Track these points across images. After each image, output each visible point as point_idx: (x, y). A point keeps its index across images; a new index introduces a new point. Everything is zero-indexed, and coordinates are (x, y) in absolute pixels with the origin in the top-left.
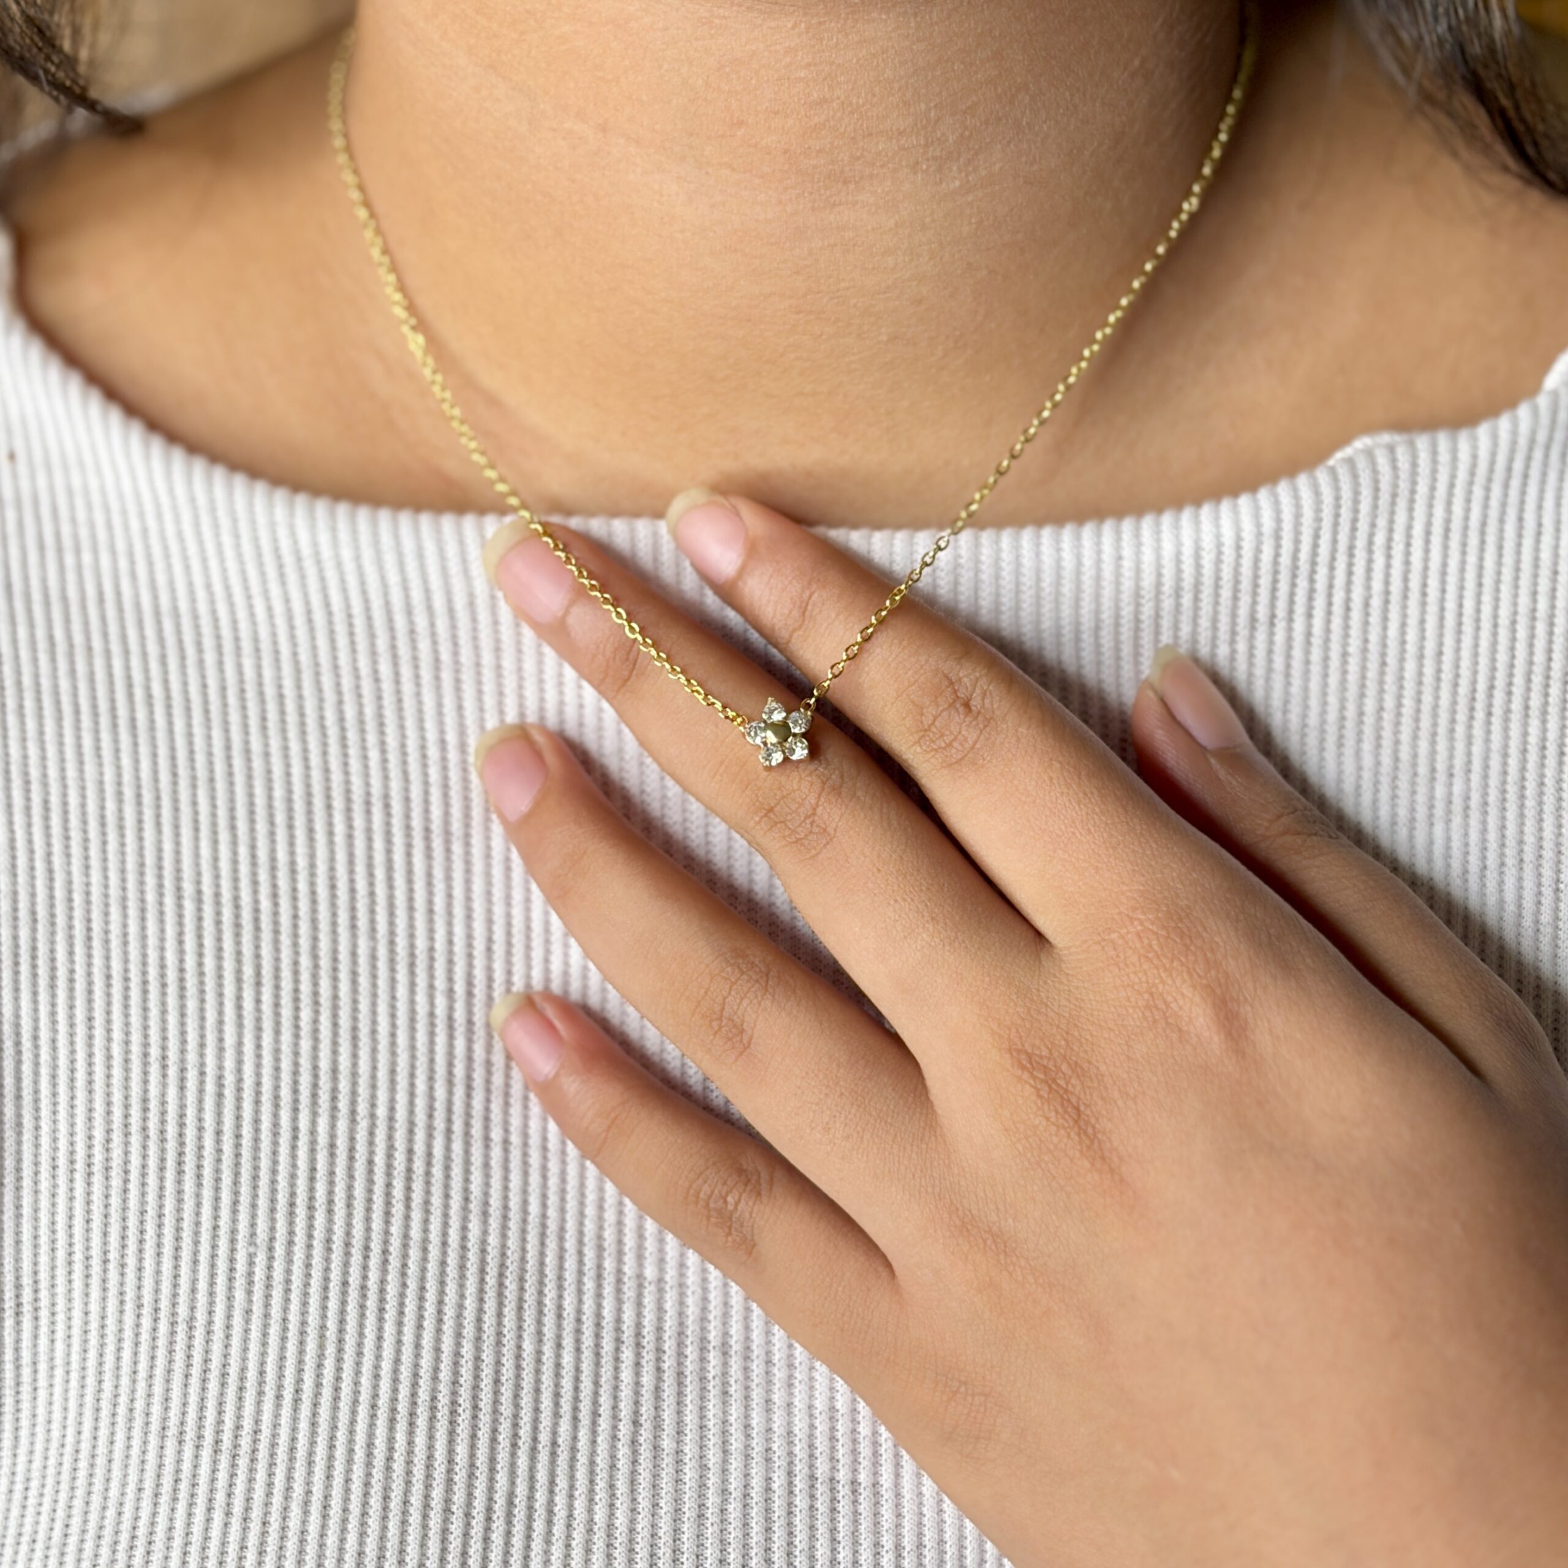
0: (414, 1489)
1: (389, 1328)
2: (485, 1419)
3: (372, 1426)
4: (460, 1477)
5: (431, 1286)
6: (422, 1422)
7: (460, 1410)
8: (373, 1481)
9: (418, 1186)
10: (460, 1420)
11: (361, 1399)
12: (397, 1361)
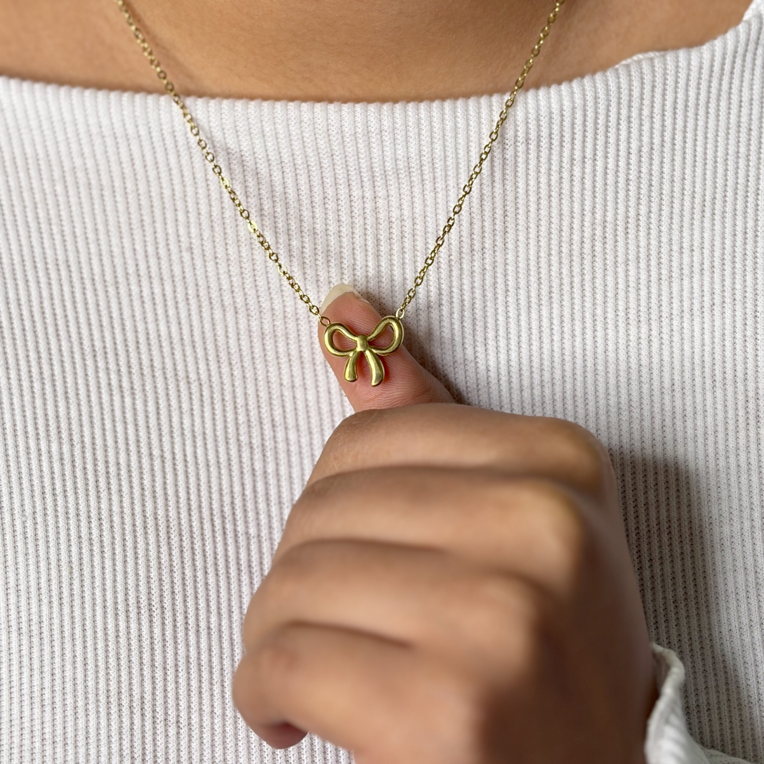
0: (133, 654)
1: (108, 563)
2: (168, 614)
3: (105, 617)
4: (158, 647)
5: (129, 537)
6: (133, 615)
7: (154, 609)
8: (110, 649)
9: (113, 481)
10: (154, 614)
11: (97, 603)
12: (115, 581)
